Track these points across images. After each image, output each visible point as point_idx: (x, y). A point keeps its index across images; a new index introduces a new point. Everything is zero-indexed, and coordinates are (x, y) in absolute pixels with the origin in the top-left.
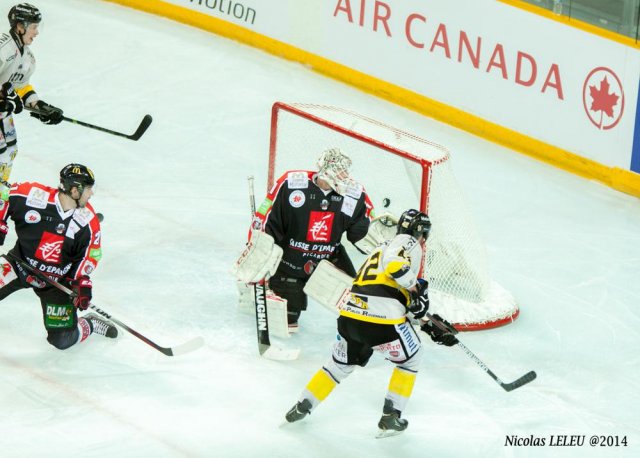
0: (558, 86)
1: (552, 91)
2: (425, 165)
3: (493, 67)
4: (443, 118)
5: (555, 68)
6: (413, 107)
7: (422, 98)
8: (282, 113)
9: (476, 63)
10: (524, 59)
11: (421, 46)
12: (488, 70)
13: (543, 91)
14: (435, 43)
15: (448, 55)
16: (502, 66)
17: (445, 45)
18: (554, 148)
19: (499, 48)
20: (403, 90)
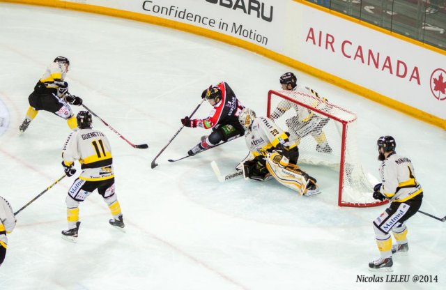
0: (418, 78)
1: (414, 81)
2: (344, 123)
3: (385, 68)
4: (360, 94)
5: (416, 69)
7: (350, 83)
8: (273, 95)
9: (377, 66)
10: (401, 65)
11: (349, 57)
12: (383, 69)
13: (410, 80)
14: (356, 55)
15: (363, 62)
16: (390, 67)
17: (361, 56)
18: (416, 109)
19: (388, 58)
20: (340, 79)
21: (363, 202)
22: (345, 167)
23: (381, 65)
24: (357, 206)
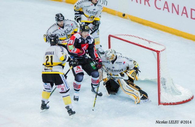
2: (158, 52)
3: (183, 14)
6: (159, 29)
7: (162, 26)
9: (178, 13)
10: (193, 11)
11: (160, 9)
12: (182, 15)
14: (164, 7)
15: (169, 11)
16: (186, 13)
17: (168, 8)
19: (185, 8)
20: (155, 24)
21: (175, 102)
22: (161, 80)
23: (180, 12)
24: (170, 104)
